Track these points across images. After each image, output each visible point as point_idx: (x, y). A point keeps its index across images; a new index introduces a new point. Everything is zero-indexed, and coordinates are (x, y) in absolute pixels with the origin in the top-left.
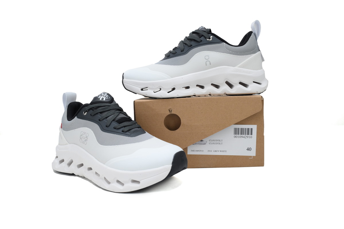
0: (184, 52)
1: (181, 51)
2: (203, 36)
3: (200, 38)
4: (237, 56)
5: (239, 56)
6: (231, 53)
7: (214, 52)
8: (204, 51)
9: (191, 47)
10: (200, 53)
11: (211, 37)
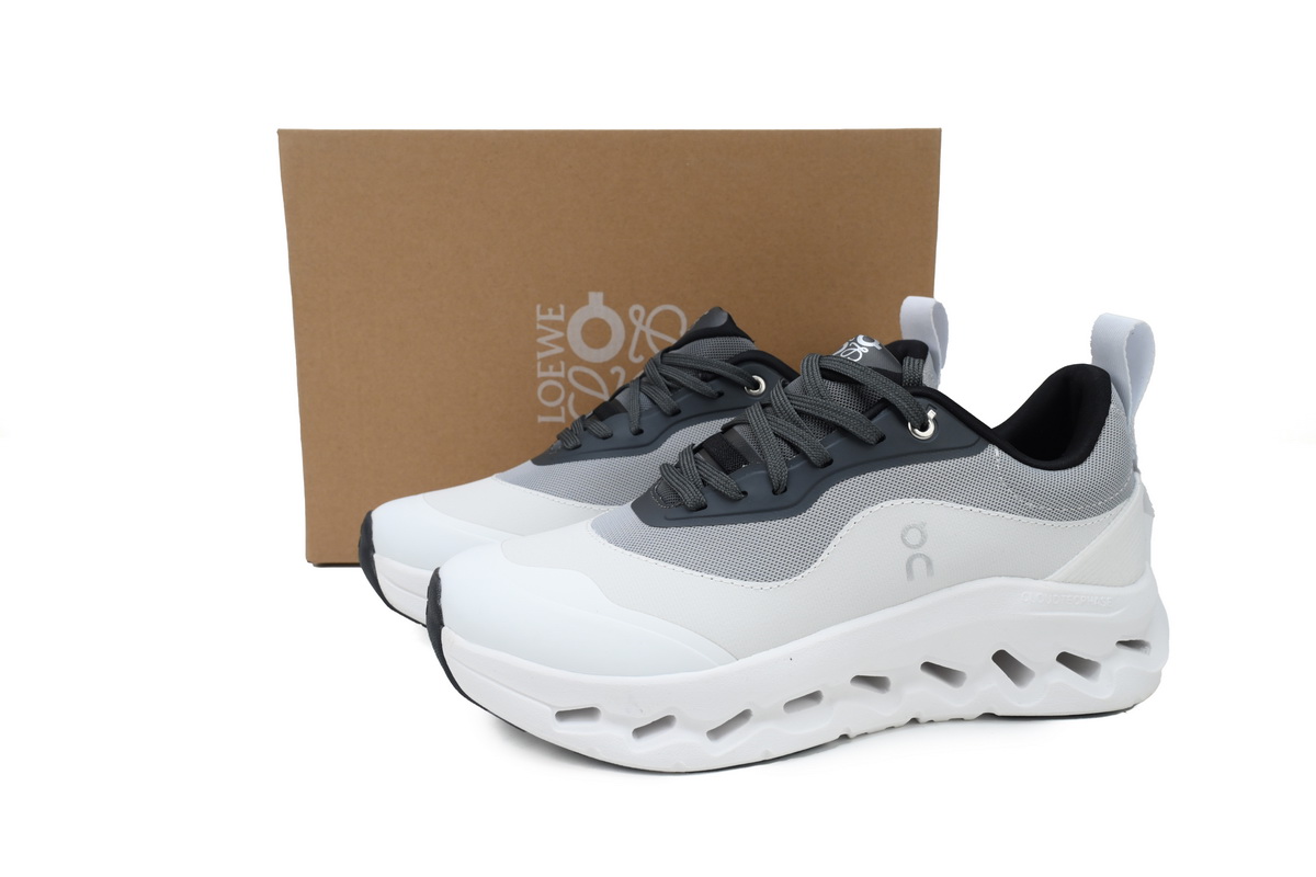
0: (791, 496)
1: (774, 492)
2: (886, 404)
3: (871, 418)
4: (1056, 523)
5: (1064, 524)
6: (1028, 513)
7: (950, 504)
8: (898, 502)
9: (829, 469)
10: (878, 507)
11: (931, 414)
